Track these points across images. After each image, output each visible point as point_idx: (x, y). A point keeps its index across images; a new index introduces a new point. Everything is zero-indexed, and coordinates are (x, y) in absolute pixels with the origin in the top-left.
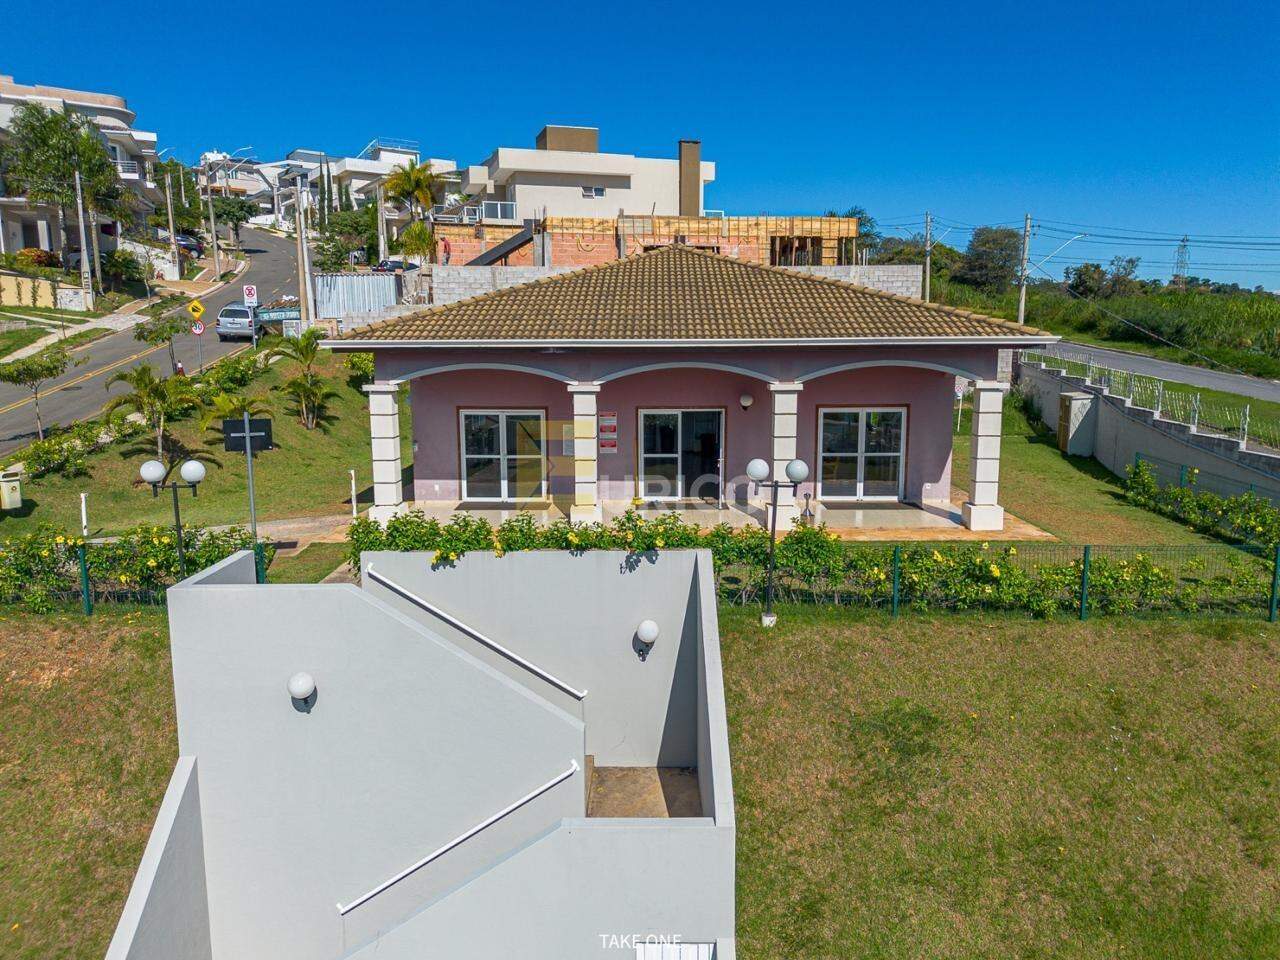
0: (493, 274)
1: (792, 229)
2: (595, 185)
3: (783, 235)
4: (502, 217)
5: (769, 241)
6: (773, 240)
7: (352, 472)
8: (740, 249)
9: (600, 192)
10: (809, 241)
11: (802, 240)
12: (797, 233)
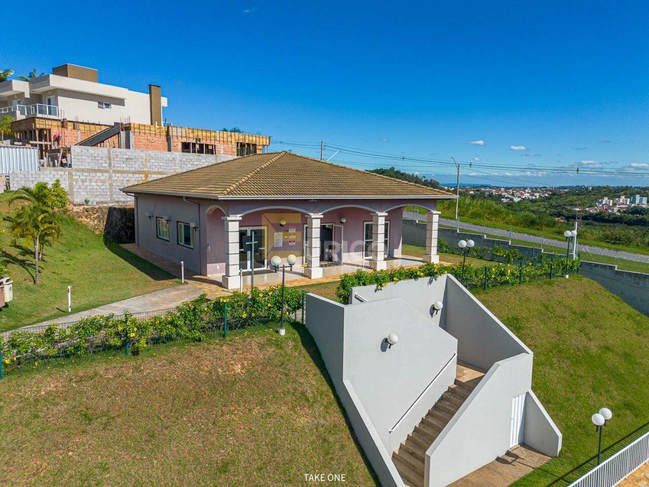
0: (109, 152)
1: (245, 139)
2: (105, 102)
3: (241, 141)
4: (49, 114)
5: (236, 144)
6: (238, 143)
7: (182, 262)
8: (224, 147)
9: (108, 106)
10: (251, 145)
11: (249, 145)
12: (247, 142)
